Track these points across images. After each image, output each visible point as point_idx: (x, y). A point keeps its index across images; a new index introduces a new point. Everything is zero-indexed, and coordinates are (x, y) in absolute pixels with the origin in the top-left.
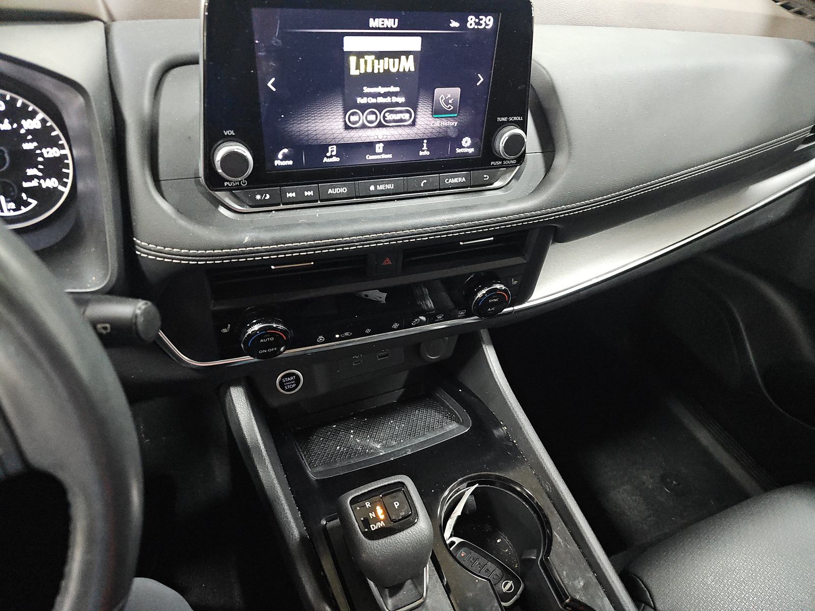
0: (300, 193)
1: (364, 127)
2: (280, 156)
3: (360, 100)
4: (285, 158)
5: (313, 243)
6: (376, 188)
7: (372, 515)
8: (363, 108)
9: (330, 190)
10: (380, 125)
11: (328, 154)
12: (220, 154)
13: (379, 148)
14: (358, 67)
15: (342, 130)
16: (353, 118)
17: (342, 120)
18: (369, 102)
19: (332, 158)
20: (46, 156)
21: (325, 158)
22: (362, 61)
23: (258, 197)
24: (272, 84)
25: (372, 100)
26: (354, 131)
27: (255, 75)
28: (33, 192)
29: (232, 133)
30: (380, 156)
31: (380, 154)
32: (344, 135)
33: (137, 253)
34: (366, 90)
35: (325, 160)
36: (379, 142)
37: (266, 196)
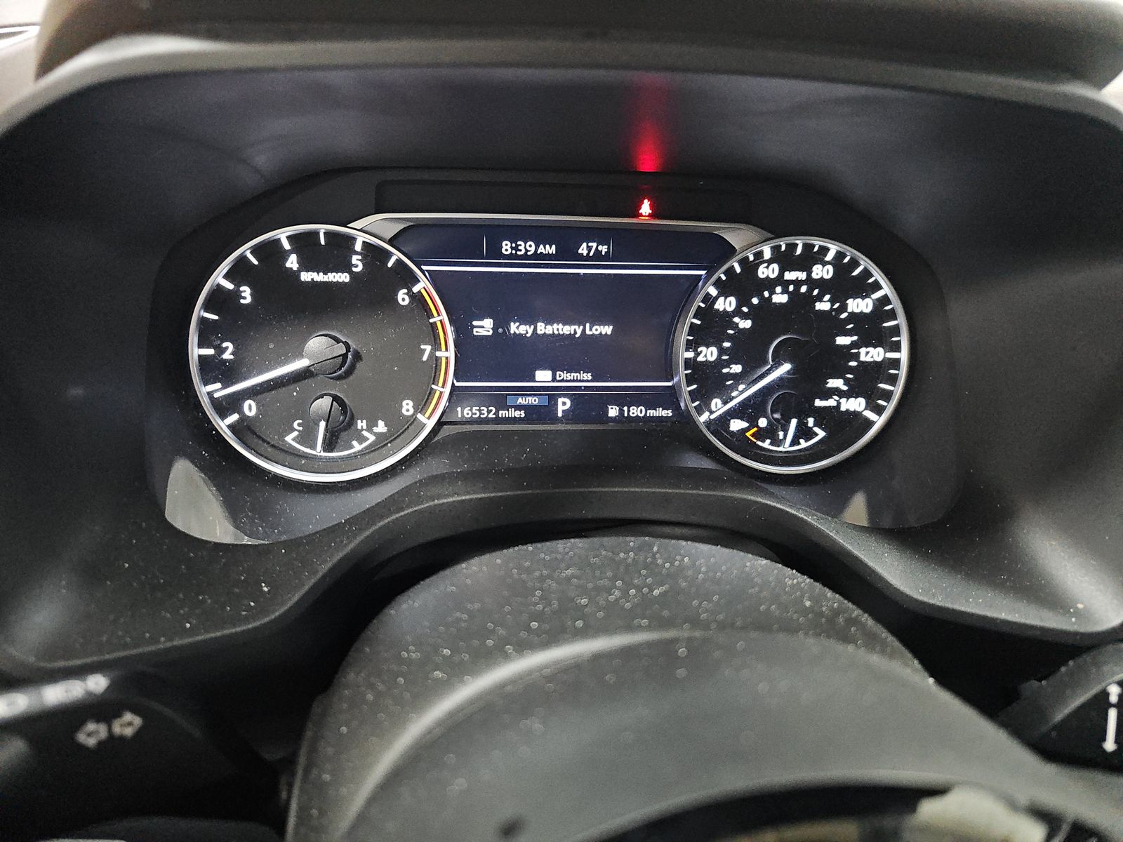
20: (863, 358)
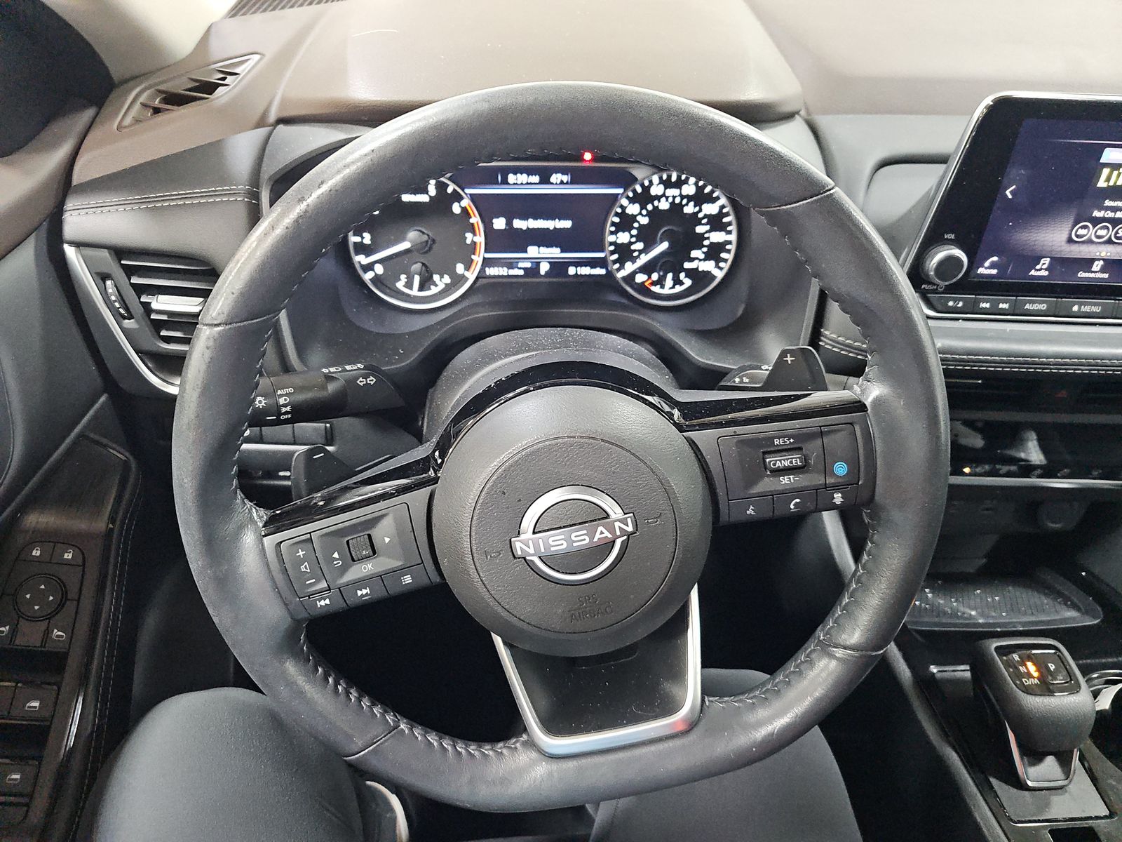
0: (995, 304)
1: (1090, 242)
2: (987, 264)
3: (1097, 214)
4: (992, 266)
5: (1005, 358)
6: (1080, 308)
7: (1022, 669)
8: (1096, 222)
9: (1028, 304)
10: (1109, 242)
11: (1038, 267)
12: (938, 256)
13: (1097, 266)
14: (1108, 180)
15: (1063, 243)
16: (1081, 232)
17: (1067, 232)
18: (1106, 216)
19: (1041, 271)
20: (713, 239)
21: (1033, 271)
22: (1115, 173)
23: (951, 304)
24: (1011, 192)
25: (1110, 214)
26: (1077, 245)
27: (1000, 182)
28: (692, 273)
29: (953, 236)
30: (1097, 273)
31: (1096, 272)
32: (1063, 248)
33: (821, 343)
34: (1108, 203)
35: (1033, 273)
36: (1099, 260)
37: (958, 304)
